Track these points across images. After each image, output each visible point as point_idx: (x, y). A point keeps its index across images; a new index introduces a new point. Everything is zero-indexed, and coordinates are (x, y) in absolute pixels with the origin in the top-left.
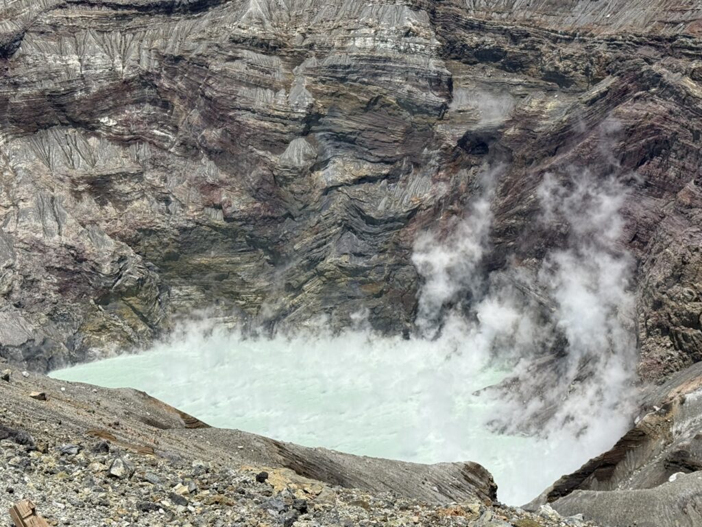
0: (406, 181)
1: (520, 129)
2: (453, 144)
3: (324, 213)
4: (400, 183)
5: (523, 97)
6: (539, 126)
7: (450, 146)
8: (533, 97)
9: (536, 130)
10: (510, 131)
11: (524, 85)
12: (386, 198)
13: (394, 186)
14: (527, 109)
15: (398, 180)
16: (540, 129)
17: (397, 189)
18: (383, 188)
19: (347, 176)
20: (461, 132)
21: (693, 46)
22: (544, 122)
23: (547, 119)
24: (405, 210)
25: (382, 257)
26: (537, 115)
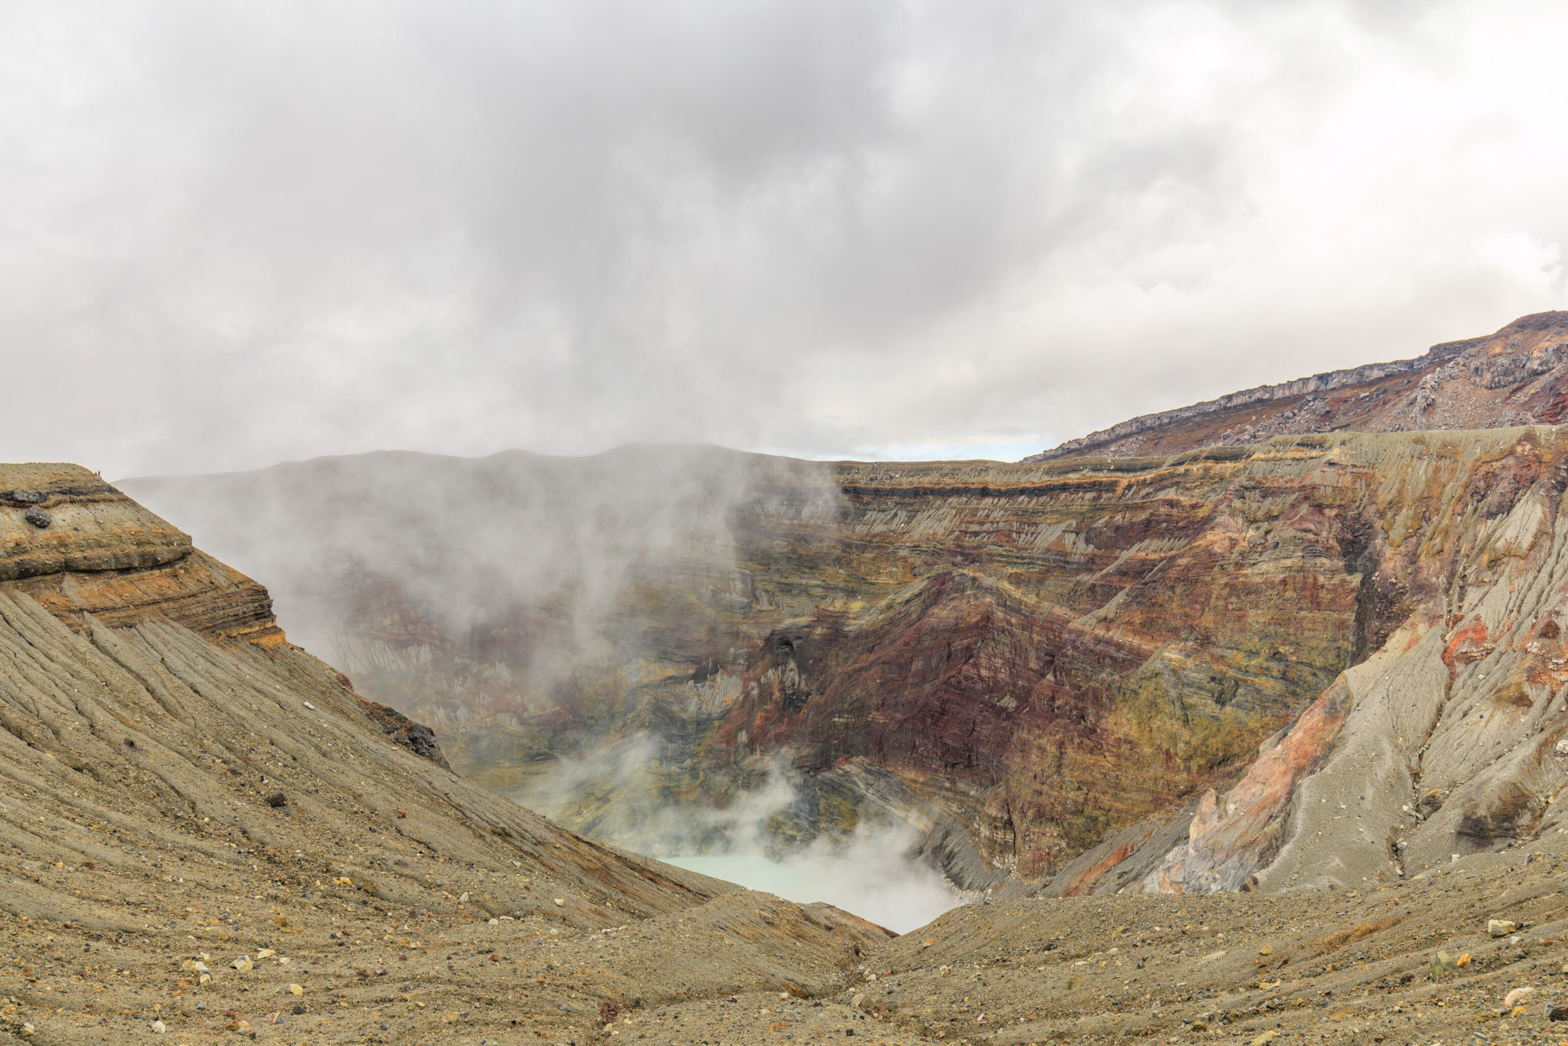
0: (713, 680)
1: (827, 628)
2: (761, 643)
3: (630, 716)
4: (708, 683)
5: (824, 598)
6: (848, 625)
7: (758, 645)
8: (834, 598)
9: (846, 629)
10: (819, 630)
11: (823, 587)
12: (696, 699)
13: (703, 686)
14: (831, 609)
15: (706, 678)
16: (850, 628)
17: (705, 689)
18: (691, 689)
19: (652, 678)
20: (767, 632)
21: (1004, 553)
22: (854, 622)
23: (855, 619)
24: (719, 711)
25: (695, 761)
26: (844, 614)
